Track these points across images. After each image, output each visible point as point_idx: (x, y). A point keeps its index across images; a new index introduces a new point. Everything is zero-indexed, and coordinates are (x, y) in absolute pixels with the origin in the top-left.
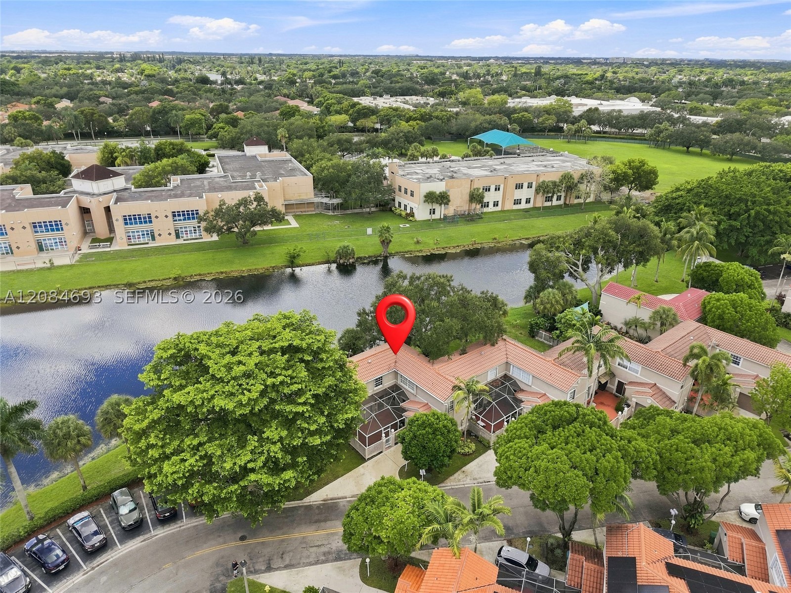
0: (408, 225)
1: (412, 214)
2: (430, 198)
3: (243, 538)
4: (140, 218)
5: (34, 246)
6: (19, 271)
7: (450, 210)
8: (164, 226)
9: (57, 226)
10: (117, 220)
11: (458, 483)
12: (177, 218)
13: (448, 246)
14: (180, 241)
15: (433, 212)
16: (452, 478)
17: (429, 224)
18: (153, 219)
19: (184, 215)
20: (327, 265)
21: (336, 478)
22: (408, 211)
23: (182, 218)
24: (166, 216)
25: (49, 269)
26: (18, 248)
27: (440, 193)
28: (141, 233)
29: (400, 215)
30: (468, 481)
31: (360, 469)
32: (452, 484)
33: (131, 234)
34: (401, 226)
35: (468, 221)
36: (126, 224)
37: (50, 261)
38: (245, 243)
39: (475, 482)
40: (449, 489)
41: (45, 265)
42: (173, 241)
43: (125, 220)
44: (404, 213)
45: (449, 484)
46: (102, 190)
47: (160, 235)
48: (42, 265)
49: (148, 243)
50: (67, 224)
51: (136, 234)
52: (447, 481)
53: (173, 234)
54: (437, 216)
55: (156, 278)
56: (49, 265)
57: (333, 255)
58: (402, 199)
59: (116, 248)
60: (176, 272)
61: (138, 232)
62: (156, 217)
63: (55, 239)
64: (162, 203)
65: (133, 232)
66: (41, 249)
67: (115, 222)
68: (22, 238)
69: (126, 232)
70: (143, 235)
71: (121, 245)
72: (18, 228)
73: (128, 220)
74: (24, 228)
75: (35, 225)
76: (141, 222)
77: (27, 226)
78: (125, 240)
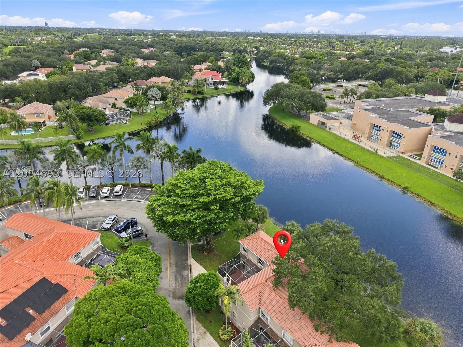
4: (443, 151)
5: (387, 142)
8: (451, 162)
9: (399, 136)
10: (428, 146)
11: (195, 328)
16: (200, 325)
18: (447, 154)
24: (456, 157)
25: (373, 153)
26: (380, 140)
28: (438, 161)
30: (196, 336)
32: (195, 326)
33: (433, 158)
36: (434, 151)
37: (377, 150)
39: (195, 340)
40: (190, 323)
42: (450, 175)
45: (195, 323)
47: (446, 166)
48: (372, 150)
49: (437, 168)
50: (404, 137)
51: (436, 160)
52: (198, 322)
53: (454, 169)
56: (375, 152)
59: (418, 162)
60: (409, 186)
61: (437, 159)
62: (450, 154)
63: (398, 143)
64: (458, 147)
65: (435, 158)
66: (390, 146)
67: (426, 146)
68: (384, 136)
69: (430, 156)
70: (440, 162)
71: (422, 162)
72: (385, 130)
73: (436, 149)
74: (387, 131)
75: (394, 133)
76: (442, 154)
77: (389, 131)
78: (425, 160)
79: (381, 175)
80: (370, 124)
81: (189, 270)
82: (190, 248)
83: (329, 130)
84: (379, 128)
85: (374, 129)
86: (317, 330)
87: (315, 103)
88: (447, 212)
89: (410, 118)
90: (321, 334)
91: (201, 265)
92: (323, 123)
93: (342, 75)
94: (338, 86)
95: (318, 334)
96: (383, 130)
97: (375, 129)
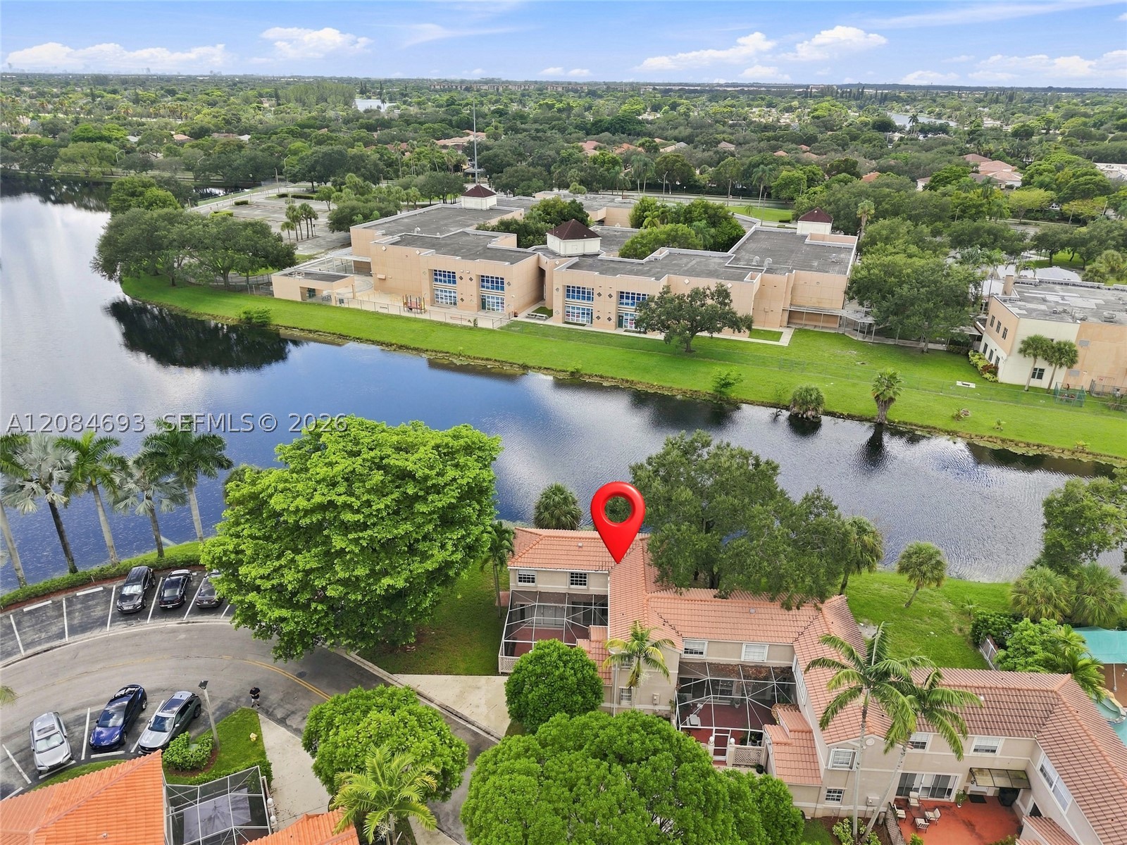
0: (973, 386)
1: (994, 370)
2: (1034, 347)
3: (301, 675)
4: (584, 293)
5: (475, 301)
6: (446, 325)
7: (1082, 381)
8: (605, 307)
9: (498, 283)
10: (557, 289)
12: (625, 301)
13: (1017, 439)
14: (621, 332)
15: (1038, 374)
17: (1016, 393)
18: (596, 296)
19: (633, 298)
20: (774, 410)
21: (448, 672)
22: (993, 362)
23: (630, 301)
24: (611, 296)
25: (471, 328)
26: (462, 300)
27: (1059, 343)
28: (581, 311)
29: (975, 366)
31: (483, 679)
33: (571, 310)
34: (959, 383)
35: (1109, 408)
36: (568, 296)
37: (474, 320)
38: (689, 351)
41: (469, 324)
42: (611, 329)
43: (568, 291)
44: (981, 364)
46: (569, 252)
47: (598, 318)
48: (465, 323)
49: (584, 325)
50: (509, 284)
51: (576, 311)
53: (614, 319)
54: (1043, 383)
55: (554, 367)
56: (472, 325)
57: (787, 399)
58: (991, 341)
59: (549, 322)
60: (579, 367)
61: (578, 309)
62: (599, 295)
63: (498, 298)
64: (609, 278)
65: (573, 308)
66: (484, 307)
67: (555, 292)
68: (468, 290)
69: (566, 306)
70: (583, 314)
71: (556, 321)
72: (466, 278)
73: (571, 292)
74: (471, 279)
75: (483, 279)
76: (584, 298)
77: (474, 278)
78: (561, 315)
79: (521, 362)
80: (427, 271)
81: (422, 699)
82: (362, 660)
83: (338, 305)
84: (451, 277)
85: (436, 280)
86: (789, 609)
87: (271, 249)
88: (659, 388)
89: (489, 246)
90: (798, 608)
91: (431, 673)
92: (312, 292)
93: (215, 178)
94: (238, 204)
95: (794, 611)
96: (461, 278)
97: (441, 281)
